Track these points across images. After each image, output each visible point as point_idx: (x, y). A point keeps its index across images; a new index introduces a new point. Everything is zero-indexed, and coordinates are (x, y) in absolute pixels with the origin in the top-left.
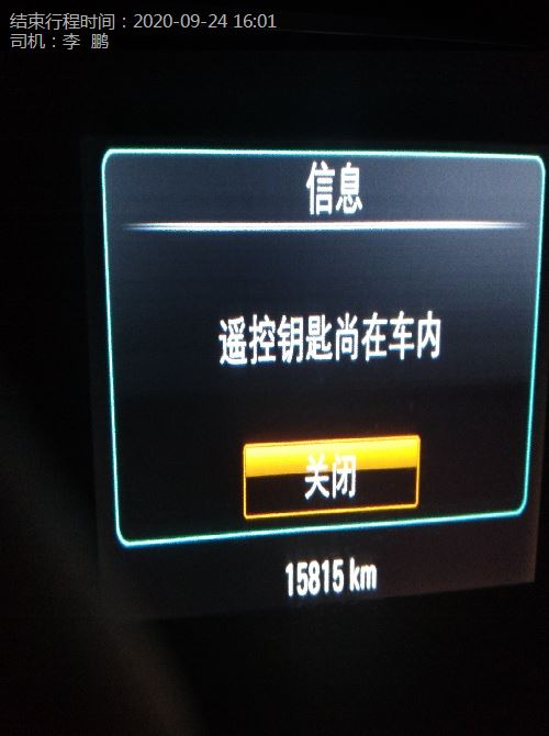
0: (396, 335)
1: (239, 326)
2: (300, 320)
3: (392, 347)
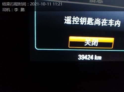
0: (109, 23)
1: (70, 18)
2: (86, 18)
3: (108, 24)
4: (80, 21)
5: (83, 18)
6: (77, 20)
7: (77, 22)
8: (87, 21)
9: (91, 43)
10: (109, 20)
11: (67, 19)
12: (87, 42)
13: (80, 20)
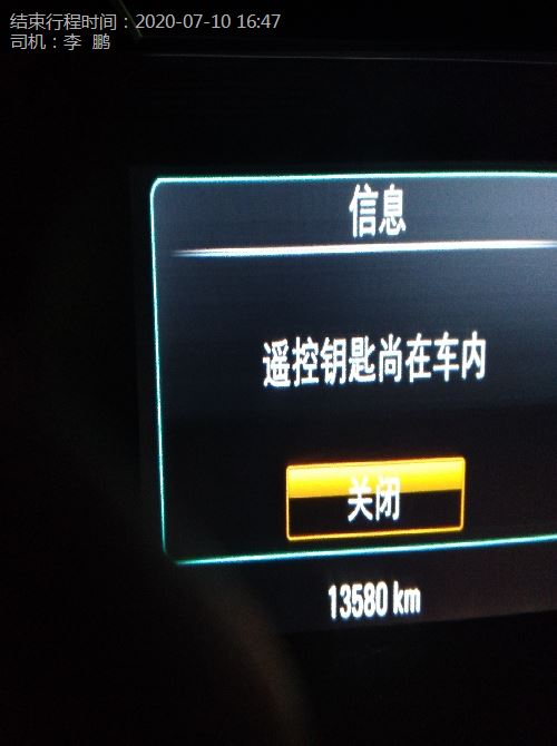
0: (440, 356)
1: (282, 348)
2: (343, 342)
3: (436, 368)
4: (323, 366)
5: (331, 343)
6: (310, 361)
7: (311, 368)
8: (350, 360)
9: (370, 501)
10: (437, 343)
11: (271, 356)
12: (355, 497)
13: (323, 354)
